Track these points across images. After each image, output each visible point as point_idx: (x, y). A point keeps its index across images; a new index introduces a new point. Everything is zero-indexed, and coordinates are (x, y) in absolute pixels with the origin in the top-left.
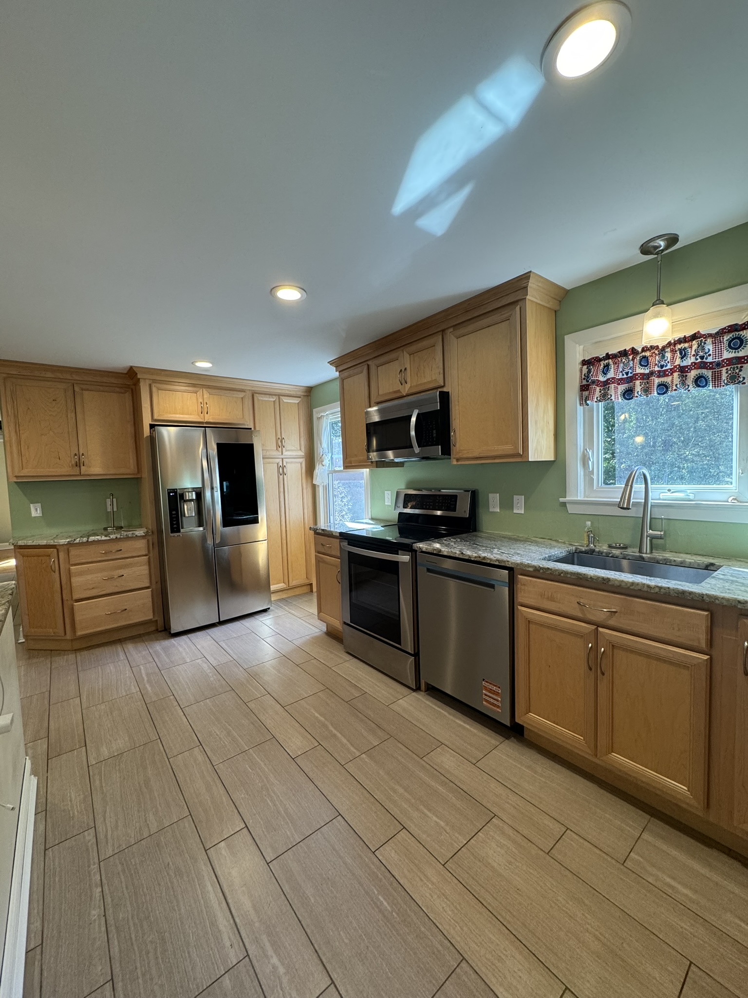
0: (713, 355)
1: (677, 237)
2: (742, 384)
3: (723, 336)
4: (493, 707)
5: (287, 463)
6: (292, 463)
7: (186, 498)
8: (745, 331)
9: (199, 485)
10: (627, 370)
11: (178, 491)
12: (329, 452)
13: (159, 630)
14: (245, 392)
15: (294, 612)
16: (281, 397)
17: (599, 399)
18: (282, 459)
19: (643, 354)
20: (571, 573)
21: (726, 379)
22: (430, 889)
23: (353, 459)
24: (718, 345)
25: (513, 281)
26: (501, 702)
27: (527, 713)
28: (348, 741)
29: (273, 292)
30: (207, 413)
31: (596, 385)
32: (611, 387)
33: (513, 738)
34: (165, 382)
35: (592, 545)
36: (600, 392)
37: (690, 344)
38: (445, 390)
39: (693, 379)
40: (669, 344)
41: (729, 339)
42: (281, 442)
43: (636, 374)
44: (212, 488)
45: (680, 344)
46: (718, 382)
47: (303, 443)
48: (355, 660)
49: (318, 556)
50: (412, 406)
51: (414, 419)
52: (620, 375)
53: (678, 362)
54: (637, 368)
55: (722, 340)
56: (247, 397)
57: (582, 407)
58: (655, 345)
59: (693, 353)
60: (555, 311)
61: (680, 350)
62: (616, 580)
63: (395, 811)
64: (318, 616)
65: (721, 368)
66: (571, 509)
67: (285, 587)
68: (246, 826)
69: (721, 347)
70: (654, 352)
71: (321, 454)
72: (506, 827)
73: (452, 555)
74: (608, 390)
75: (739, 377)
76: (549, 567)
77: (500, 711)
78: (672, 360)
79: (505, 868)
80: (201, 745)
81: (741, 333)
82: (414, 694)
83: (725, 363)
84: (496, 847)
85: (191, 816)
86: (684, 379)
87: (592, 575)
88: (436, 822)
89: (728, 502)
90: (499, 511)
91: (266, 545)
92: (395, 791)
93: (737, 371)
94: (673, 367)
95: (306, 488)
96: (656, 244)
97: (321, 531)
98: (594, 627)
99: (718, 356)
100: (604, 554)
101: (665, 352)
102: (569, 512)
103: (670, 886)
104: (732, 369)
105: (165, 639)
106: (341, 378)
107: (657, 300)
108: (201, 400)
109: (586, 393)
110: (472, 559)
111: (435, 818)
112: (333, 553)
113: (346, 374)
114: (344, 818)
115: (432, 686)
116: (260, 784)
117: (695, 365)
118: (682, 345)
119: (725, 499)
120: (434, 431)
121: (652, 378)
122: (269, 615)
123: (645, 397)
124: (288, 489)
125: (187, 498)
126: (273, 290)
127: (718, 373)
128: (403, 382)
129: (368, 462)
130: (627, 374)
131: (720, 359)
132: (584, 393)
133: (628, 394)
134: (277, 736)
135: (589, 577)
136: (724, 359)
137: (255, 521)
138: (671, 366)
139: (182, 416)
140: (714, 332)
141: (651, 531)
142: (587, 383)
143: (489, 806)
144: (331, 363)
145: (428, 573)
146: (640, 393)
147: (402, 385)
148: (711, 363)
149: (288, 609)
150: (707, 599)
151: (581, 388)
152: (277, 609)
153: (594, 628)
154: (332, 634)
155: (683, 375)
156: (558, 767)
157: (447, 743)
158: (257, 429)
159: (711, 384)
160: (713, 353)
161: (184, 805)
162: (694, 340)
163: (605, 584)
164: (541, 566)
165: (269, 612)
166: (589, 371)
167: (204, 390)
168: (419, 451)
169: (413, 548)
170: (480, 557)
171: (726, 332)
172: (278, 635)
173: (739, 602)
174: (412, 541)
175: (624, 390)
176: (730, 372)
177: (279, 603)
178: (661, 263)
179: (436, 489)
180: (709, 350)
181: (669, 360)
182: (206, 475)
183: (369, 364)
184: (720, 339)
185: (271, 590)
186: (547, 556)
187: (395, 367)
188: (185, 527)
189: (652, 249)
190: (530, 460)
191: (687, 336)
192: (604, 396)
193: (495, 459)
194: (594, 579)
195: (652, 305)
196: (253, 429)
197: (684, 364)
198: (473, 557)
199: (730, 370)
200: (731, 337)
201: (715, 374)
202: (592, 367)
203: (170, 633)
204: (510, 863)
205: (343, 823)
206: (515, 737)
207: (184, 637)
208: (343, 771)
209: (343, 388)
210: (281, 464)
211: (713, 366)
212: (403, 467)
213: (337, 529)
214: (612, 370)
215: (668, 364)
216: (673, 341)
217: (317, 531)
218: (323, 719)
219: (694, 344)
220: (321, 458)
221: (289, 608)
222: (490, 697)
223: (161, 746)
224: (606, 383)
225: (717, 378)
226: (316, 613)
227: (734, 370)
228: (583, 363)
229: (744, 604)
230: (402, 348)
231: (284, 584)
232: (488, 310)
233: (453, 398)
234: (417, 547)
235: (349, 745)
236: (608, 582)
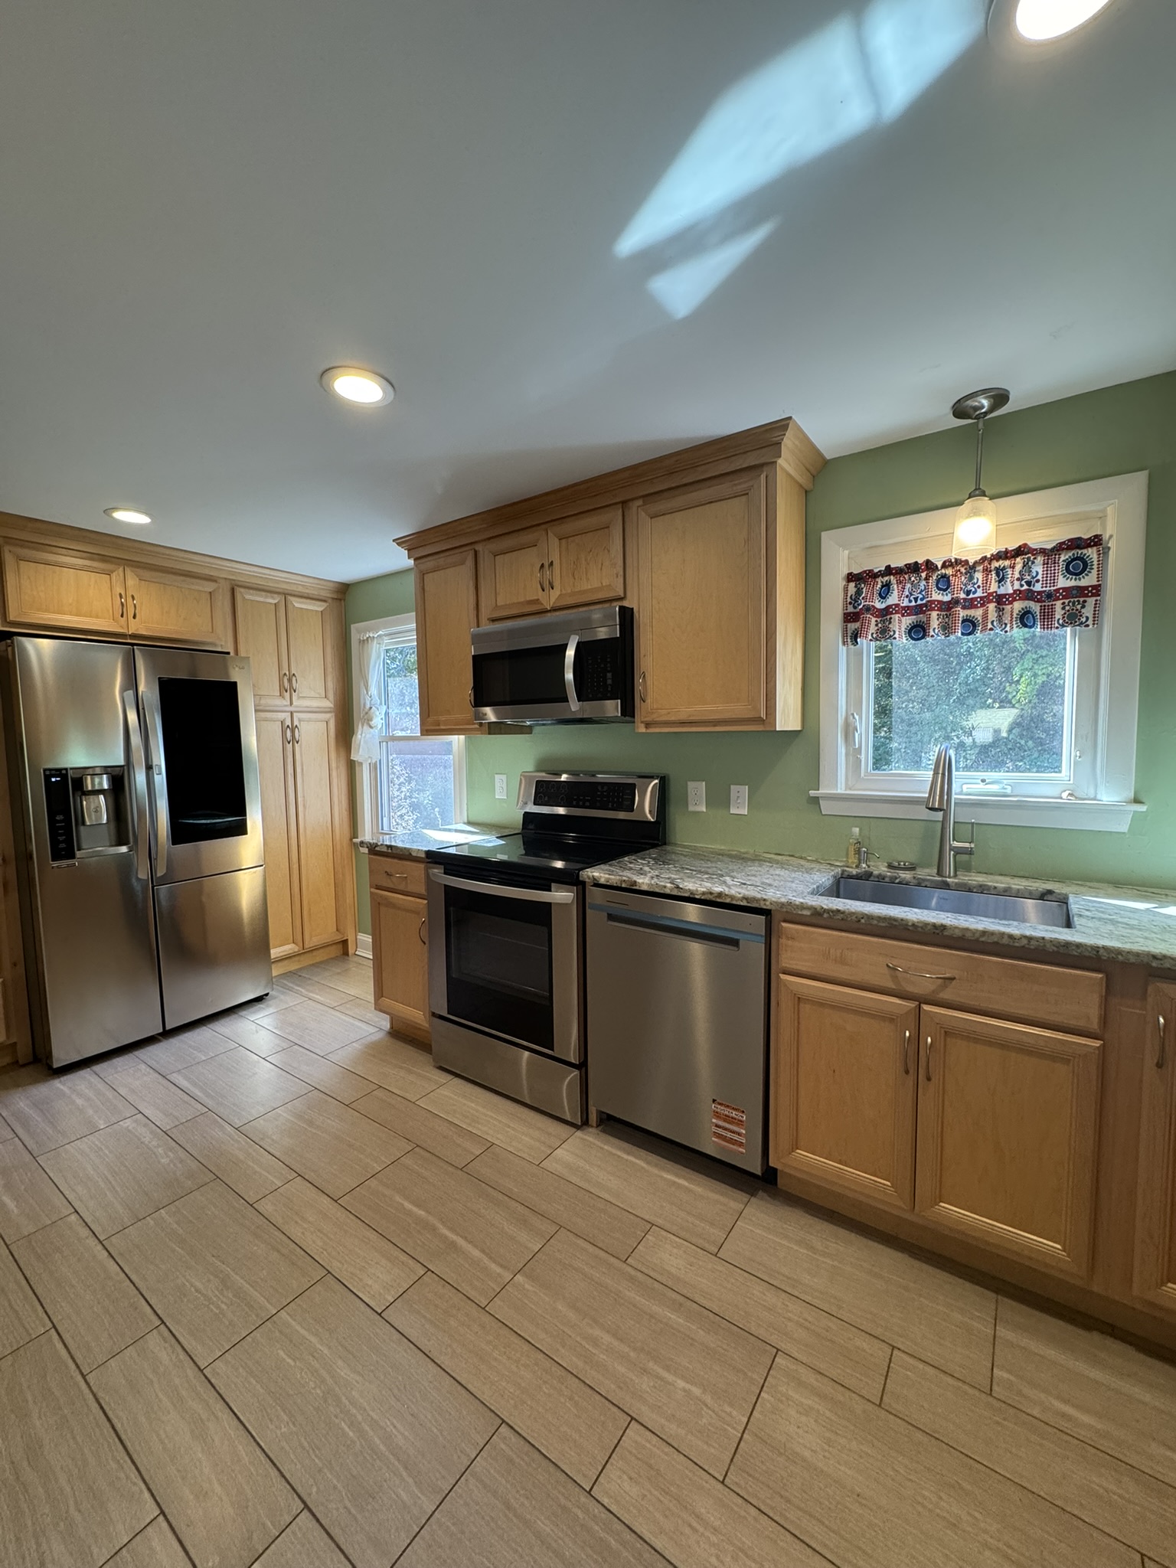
0: (1043, 581)
1: (1006, 393)
2: (1085, 626)
3: (1060, 554)
4: (731, 1146)
5: (300, 720)
6: (309, 720)
7: (87, 787)
8: (1089, 549)
9: (119, 760)
10: (916, 595)
11: (70, 773)
12: (381, 704)
13: (21, 1062)
14: (216, 581)
15: (318, 997)
16: (289, 598)
17: (874, 636)
18: (292, 713)
19: (943, 571)
20: (879, 917)
21: (1061, 617)
22: (714, 1545)
23: (442, 718)
24: (1051, 567)
25: (758, 431)
26: (745, 1136)
27: (793, 1151)
28: (483, 1251)
29: (326, 377)
30: (134, 617)
31: (871, 614)
32: (895, 619)
33: (760, 1193)
34: (33, 545)
35: (864, 865)
36: (877, 625)
37: (1013, 562)
38: (626, 604)
39: (1017, 614)
40: (984, 559)
41: (1067, 559)
42: (290, 680)
43: (932, 602)
44: (149, 768)
45: (997, 561)
46: (1048, 622)
47: (330, 685)
48: (457, 1081)
49: (376, 894)
50: (568, 628)
51: (570, 653)
52: (904, 602)
53: (994, 587)
54: (933, 592)
55: (1057, 559)
56: (221, 590)
57: (845, 648)
58: (963, 559)
59: (1017, 575)
60: (806, 492)
61: (997, 570)
62: (956, 928)
63: (608, 1387)
64: (375, 1004)
65: (1053, 601)
66: (826, 807)
67: (296, 950)
68: (306, 1506)
69: (1055, 570)
70: (959, 570)
71: (368, 706)
72: (802, 1370)
73: (657, 890)
74: (890, 623)
75: (1081, 616)
76: (840, 908)
77: (744, 1151)
78: (983, 584)
79: (824, 1456)
80: (163, 1322)
81: (1085, 551)
82: (579, 1133)
83: (1061, 594)
84: (798, 1416)
85: (165, 1516)
86: (1001, 613)
87: (915, 920)
88: (685, 1390)
89: (1061, 798)
90: (705, 810)
91: (261, 873)
92: (595, 1342)
93: (1079, 607)
94: (985, 594)
95: (337, 767)
96: (977, 404)
97: (385, 849)
98: (912, 1005)
99: (1050, 583)
100: (887, 880)
101: (975, 572)
102: (823, 813)
103: (1064, 1415)
104: (1071, 604)
105: (36, 1081)
106: (421, 571)
107: (976, 489)
108: (119, 590)
109: (852, 626)
110: (697, 897)
111: (681, 1384)
112: (411, 888)
113: (430, 563)
114: (512, 1427)
115: (608, 1114)
116: (318, 1391)
117: (1020, 594)
118: (1001, 562)
119: (1056, 794)
120: (609, 675)
121: (956, 609)
122: (268, 1006)
123: (943, 637)
124: (302, 769)
125: (90, 788)
126: (326, 373)
127: (1048, 609)
128: (546, 585)
129: (475, 724)
130: (916, 599)
131: (1052, 588)
132: (849, 625)
133: (918, 631)
134: (335, 1266)
135: (910, 924)
136: (1060, 589)
137: (240, 829)
138: (983, 593)
139: (75, 618)
140: (1049, 546)
141: (955, 842)
142: (855, 611)
143: (762, 1333)
144: (400, 541)
145: (610, 923)
146: (936, 631)
147: (543, 590)
148: (1039, 593)
149: (307, 993)
150: (1105, 954)
151: (845, 618)
152: (283, 993)
153: (914, 1005)
154: (402, 1034)
155: (999, 608)
156: (843, 1233)
157: (660, 1222)
158: (242, 653)
159: (1039, 623)
160: (1043, 578)
161: (141, 1491)
162: (1018, 557)
163: (938, 934)
164: (825, 907)
165: (268, 1001)
166: (859, 592)
167: (128, 571)
168: (578, 709)
169: (581, 879)
170: (711, 893)
171: (1064, 549)
172: (296, 1047)
173: (1155, 957)
174: (579, 866)
175: (910, 624)
176: (1067, 608)
177: (285, 982)
178: (983, 433)
179: (586, 773)
180: (1037, 573)
181: (980, 583)
182: (136, 740)
183: (477, 549)
184: (1055, 558)
185: (272, 957)
186: (815, 886)
187: (530, 559)
188: (84, 846)
189: (971, 411)
190: (778, 729)
191: (1010, 549)
192: (884, 633)
193: (715, 726)
194: (917, 926)
195: (967, 497)
196: (232, 654)
197: (1002, 591)
198: (699, 892)
199: (1069, 605)
200: (1070, 557)
201: (1045, 609)
202: (863, 585)
203: (50, 1067)
204: (829, 1442)
205: (514, 1439)
206: (765, 1191)
207: (85, 1074)
208: (486, 1319)
209: (423, 589)
210: (288, 722)
211: (1042, 597)
212: (531, 733)
213: (420, 846)
214: (895, 593)
215: (978, 590)
216: (989, 556)
217: (376, 849)
218: (423, 1213)
219: (1018, 563)
220: (367, 713)
221: (307, 990)
222: (726, 1129)
223: (59, 1346)
224: (886, 612)
225: (1047, 616)
226: (371, 998)
227: (1073, 605)
228: (848, 577)
229: (1161, 960)
230: (543, 526)
231: (293, 945)
232: (710, 475)
233: (642, 619)
234: (589, 877)
235: (486, 1260)
236: (942, 931)
